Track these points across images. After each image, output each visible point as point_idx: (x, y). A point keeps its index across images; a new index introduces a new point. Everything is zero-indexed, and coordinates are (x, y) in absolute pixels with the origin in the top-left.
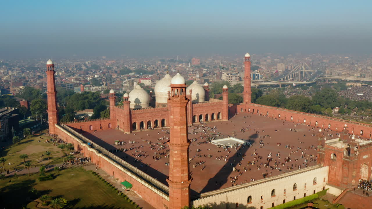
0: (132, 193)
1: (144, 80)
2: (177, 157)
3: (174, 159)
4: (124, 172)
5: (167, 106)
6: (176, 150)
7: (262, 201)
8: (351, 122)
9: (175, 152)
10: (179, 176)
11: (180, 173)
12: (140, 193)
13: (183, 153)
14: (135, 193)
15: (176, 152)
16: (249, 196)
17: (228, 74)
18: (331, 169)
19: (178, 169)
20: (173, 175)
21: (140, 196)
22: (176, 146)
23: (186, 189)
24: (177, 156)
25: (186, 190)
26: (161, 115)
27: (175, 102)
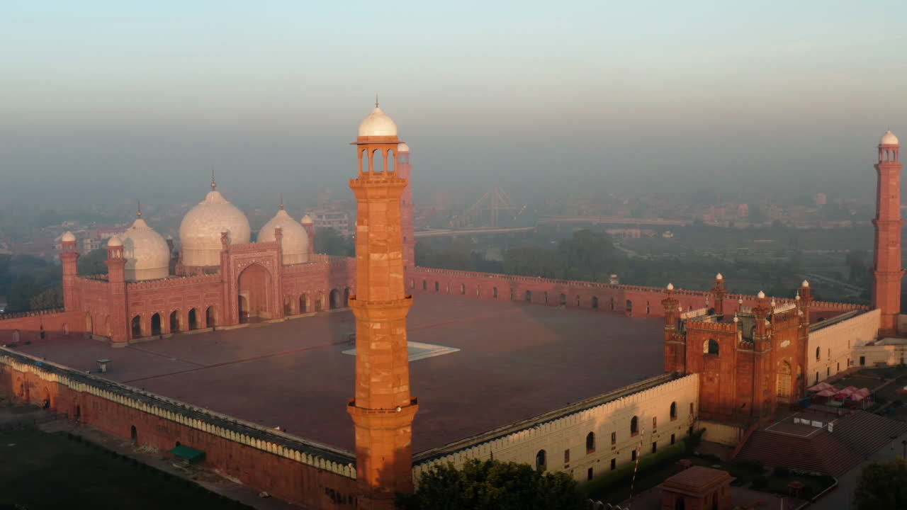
0: (209, 475)
1: (109, 233)
2: (382, 340)
3: (373, 346)
4: (175, 422)
5: (219, 272)
6: (378, 320)
7: (567, 464)
8: (683, 293)
9: (374, 327)
10: (387, 393)
11: (390, 386)
12: (236, 472)
13: (398, 330)
14: (217, 475)
15: (378, 326)
16: (540, 450)
17: (320, 216)
18: (705, 379)
19: (384, 374)
20: (368, 391)
21: (237, 481)
22: (379, 309)
23: (405, 429)
24: (380, 336)
25: (405, 432)
26: (207, 296)
27: (375, 185)
